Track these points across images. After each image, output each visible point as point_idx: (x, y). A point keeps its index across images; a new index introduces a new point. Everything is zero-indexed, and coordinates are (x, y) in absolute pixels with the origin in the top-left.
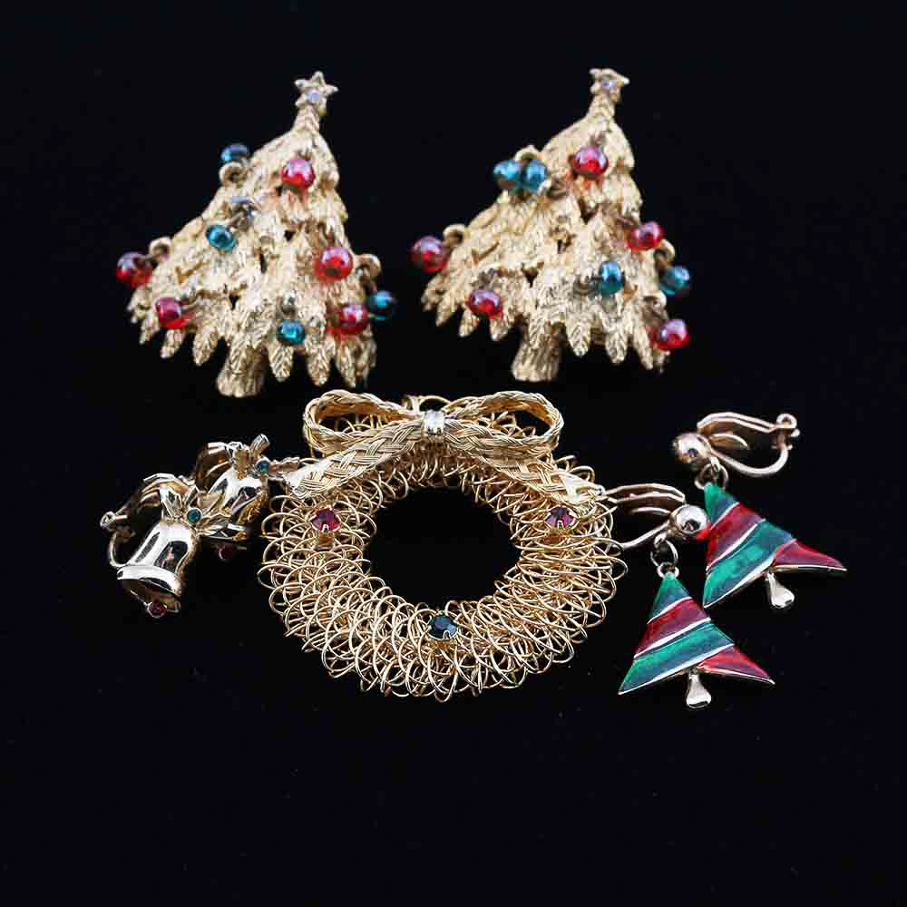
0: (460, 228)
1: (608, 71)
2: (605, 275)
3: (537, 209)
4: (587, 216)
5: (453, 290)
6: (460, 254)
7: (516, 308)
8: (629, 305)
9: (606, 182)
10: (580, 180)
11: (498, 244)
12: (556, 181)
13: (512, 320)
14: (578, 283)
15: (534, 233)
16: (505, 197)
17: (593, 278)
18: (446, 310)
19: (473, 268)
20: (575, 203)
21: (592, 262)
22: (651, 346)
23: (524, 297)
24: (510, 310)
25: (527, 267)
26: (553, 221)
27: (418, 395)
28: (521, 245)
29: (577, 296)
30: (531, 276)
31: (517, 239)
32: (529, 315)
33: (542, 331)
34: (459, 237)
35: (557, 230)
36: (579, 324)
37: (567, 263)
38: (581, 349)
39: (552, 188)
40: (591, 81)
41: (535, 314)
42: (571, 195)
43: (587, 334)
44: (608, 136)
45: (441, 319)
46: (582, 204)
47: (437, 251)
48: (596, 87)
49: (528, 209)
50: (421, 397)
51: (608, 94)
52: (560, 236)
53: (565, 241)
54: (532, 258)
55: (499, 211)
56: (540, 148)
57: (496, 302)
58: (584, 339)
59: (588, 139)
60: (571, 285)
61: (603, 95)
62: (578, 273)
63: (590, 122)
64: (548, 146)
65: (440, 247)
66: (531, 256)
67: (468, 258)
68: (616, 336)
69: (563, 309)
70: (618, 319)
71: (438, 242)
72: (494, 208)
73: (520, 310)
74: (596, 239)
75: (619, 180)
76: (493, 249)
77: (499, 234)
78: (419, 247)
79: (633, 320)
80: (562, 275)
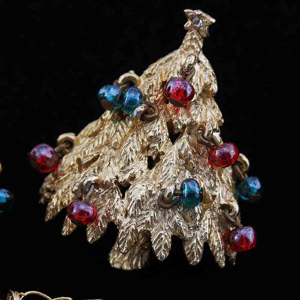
0: (71, 136)
1: (199, 12)
2: (185, 191)
3: (133, 128)
4: (174, 137)
5: (60, 192)
6: (68, 160)
7: (109, 215)
8: (208, 214)
9: (193, 107)
10: (170, 105)
11: (98, 156)
12: (150, 106)
13: (105, 226)
14: (162, 198)
15: (128, 150)
16: (108, 115)
17: (175, 194)
18: (53, 210)
19: (78, 175)
20: (165, 125)
21: (175, 178)
22: (225, 248)
23: (116, 207)
24: (103, 217)
25: (120, 180)
26: (145, 140)
27: (20, 292)
28: (117, 160)
29: (161, 209)
30: (124, 188)
31: (114, 152)
32: (120, 222)
33: (130, 237)
34: (70, 144)
35: (148, 148)
36: (162, 232)
37: (155, 178)
38: (162, 254)
39: (146, 112)
40: (185, 19)
41: (125, 222)
42: (162, 117)
43: (168, 241)
44: (197, 67)
45: (49, 217)
46: (170, 126)
47: (50, 156)
48: (188, 24)
49: (125, 128)
50: (22, 293)
51: (198, 30)
52: (150, 153)
53: (154, 157)
54: (125, 173)
55: (103, 125)
56: (139, 73)
57: (91, 212)
58: (166, 245)
59: (179, 68)
60: (156, 198)
61: (194, 31)
62: (163, 188)
63: (182, 53)
64: (147, 72)
65: (52, 153)
66: (124, 170)
67: (74, 165)
68: (195, 241)
69: (149, 219)
70: (196, 228)
71: (50, 149)
72: (99, 121)
73: (113, 218)
74: (181, 157)
75: (205, 103)
76: (95, 159)
77: (101, 147)
78: (35, 152)
79: (210, 226)
80: (150, 188)
